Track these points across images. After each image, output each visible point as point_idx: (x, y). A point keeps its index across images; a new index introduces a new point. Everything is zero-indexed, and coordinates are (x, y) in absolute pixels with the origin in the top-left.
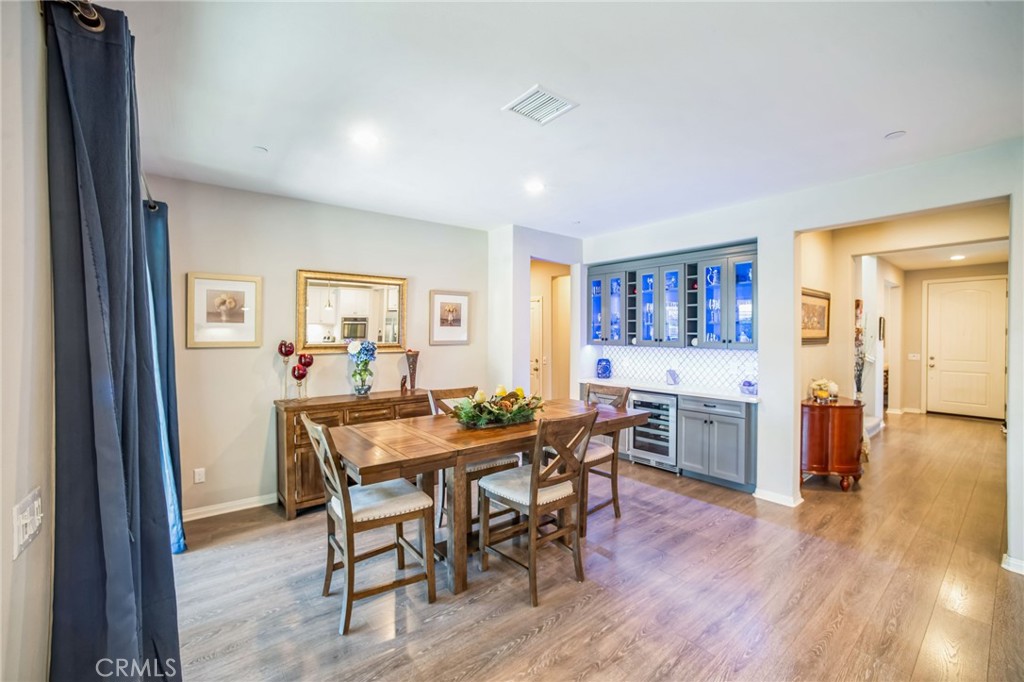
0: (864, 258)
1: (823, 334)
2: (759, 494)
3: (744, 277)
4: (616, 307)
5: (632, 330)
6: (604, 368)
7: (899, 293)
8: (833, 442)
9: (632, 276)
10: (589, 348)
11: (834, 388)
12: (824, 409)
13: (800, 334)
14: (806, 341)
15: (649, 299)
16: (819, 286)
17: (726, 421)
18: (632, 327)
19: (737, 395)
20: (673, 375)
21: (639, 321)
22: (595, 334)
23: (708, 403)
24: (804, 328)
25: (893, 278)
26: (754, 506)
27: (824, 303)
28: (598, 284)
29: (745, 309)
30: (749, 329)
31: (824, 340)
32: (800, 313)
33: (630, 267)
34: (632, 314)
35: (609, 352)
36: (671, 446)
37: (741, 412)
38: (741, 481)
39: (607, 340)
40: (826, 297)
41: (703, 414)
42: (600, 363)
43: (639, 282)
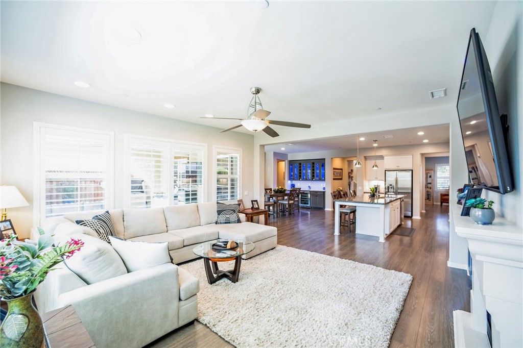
1: (341, 177)
2: (326, 209)
3: (323, 166)
4: (296, 171)
5: (300, 177)
6: (293, 186)
9: (300, 164)
10: (289, 181)
11: (342, 189)
13: (333, 177)
14: (334, 179)
15: (304, 169)
16: (339, 167)
17: (320, 195)
18: (300, 176)
19: (321, 190)
20: (309, 187)
21: (302, 175)
22: (291, 178)
23: (316, 192)
24: (335, 176)
26: (325, 212)
27: (341, 171)
28: (292, 165)
30: (324, 176)
31: (341, 179)
32: (333, 173)
33: (300, 162)
34: (300, 173)
35: (294, 182)
36: (309, 202)
37: (322, 193)
38: (322, 207)
39: (294, 179)
40: (342, 169)
41: (315, 194)
42: (292, 185)
43: (302, 165)
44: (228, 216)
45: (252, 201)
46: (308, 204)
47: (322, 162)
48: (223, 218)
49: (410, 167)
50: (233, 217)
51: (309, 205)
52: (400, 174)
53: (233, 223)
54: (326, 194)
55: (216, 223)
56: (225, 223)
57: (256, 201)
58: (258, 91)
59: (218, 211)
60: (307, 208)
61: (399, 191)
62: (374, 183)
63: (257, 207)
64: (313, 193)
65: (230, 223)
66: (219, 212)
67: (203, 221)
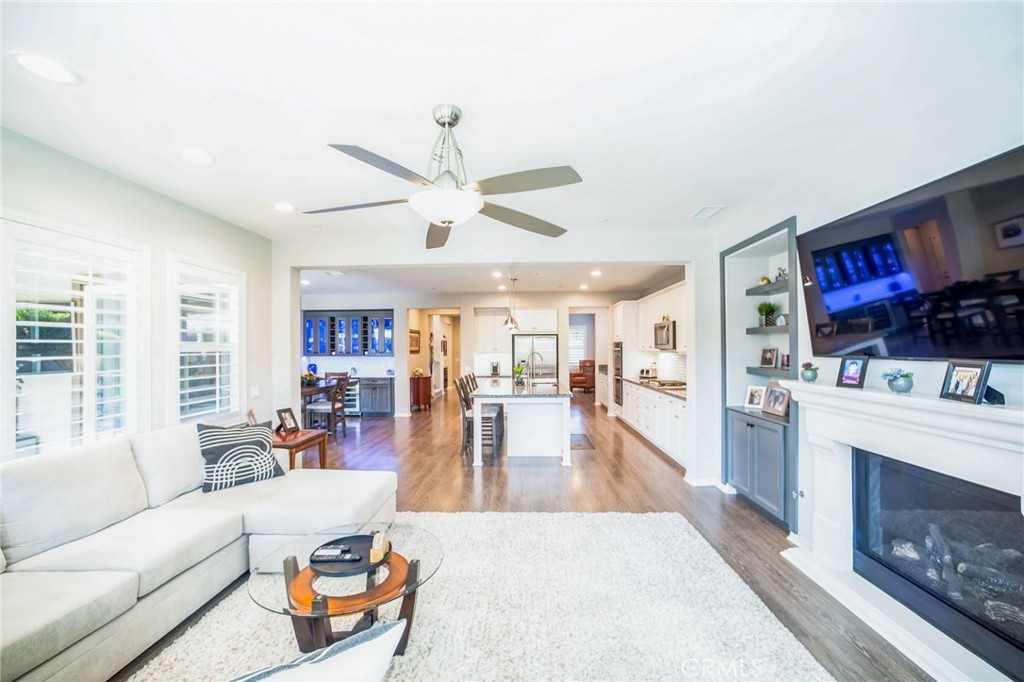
0: (434, 317)
1: (417, 349)
2: (396, 415)
3: (388, 324)
5: (333, 349)
6: (313, 368)
7: (451, 327)
8: (421, 391)
9: (333, 319)
10: (304, 358)
11: (421, 371)
12: (418, 378)
13: (408, 349)
14: (412, 352)
15: (342, 332)
16: (415, 328)
17: (382, 387)
18: (333, 346)
19: (385, 375)
20: (354, 369)
21: (337, 344)
22: (308, 351)
23: (374, 380)
24: (411, 346)
25: (447, 321)
26: (393, 421)
27: (417, 335)
29: (388, 334)
30: (389, 346)
31: (418, 352)
32: (409, 340)
33: (332, 315)
34: (332, 340)
35: (314, 360)
36: (357, 403)
37: (388, 382)
38: (389, 411)
39: (316, 354)
40: (418, 333)
41: (372, 385)
42: (310, 366)
43: (337, 323)
44: (244, 462)
45: (280, 412)
46: (354, 406)
47: (387, 318)
48: (226, 469)
49: (553, 329)
50: (261, 462)
51: (357, 409)
52: (538, 341)
53: (262, 478)
54: (396, 382)
55: (207, 488)
56: (238, 483)
57: (289, 410)
58: (454, 121)
59: (204, 453)
60: (353, 417)
61: (537, 371)
62: (495, 358)
63: (294, 425)
64: (365, 382)
65: (251, 480)
66: (212, 456)
67: (158, 490)
